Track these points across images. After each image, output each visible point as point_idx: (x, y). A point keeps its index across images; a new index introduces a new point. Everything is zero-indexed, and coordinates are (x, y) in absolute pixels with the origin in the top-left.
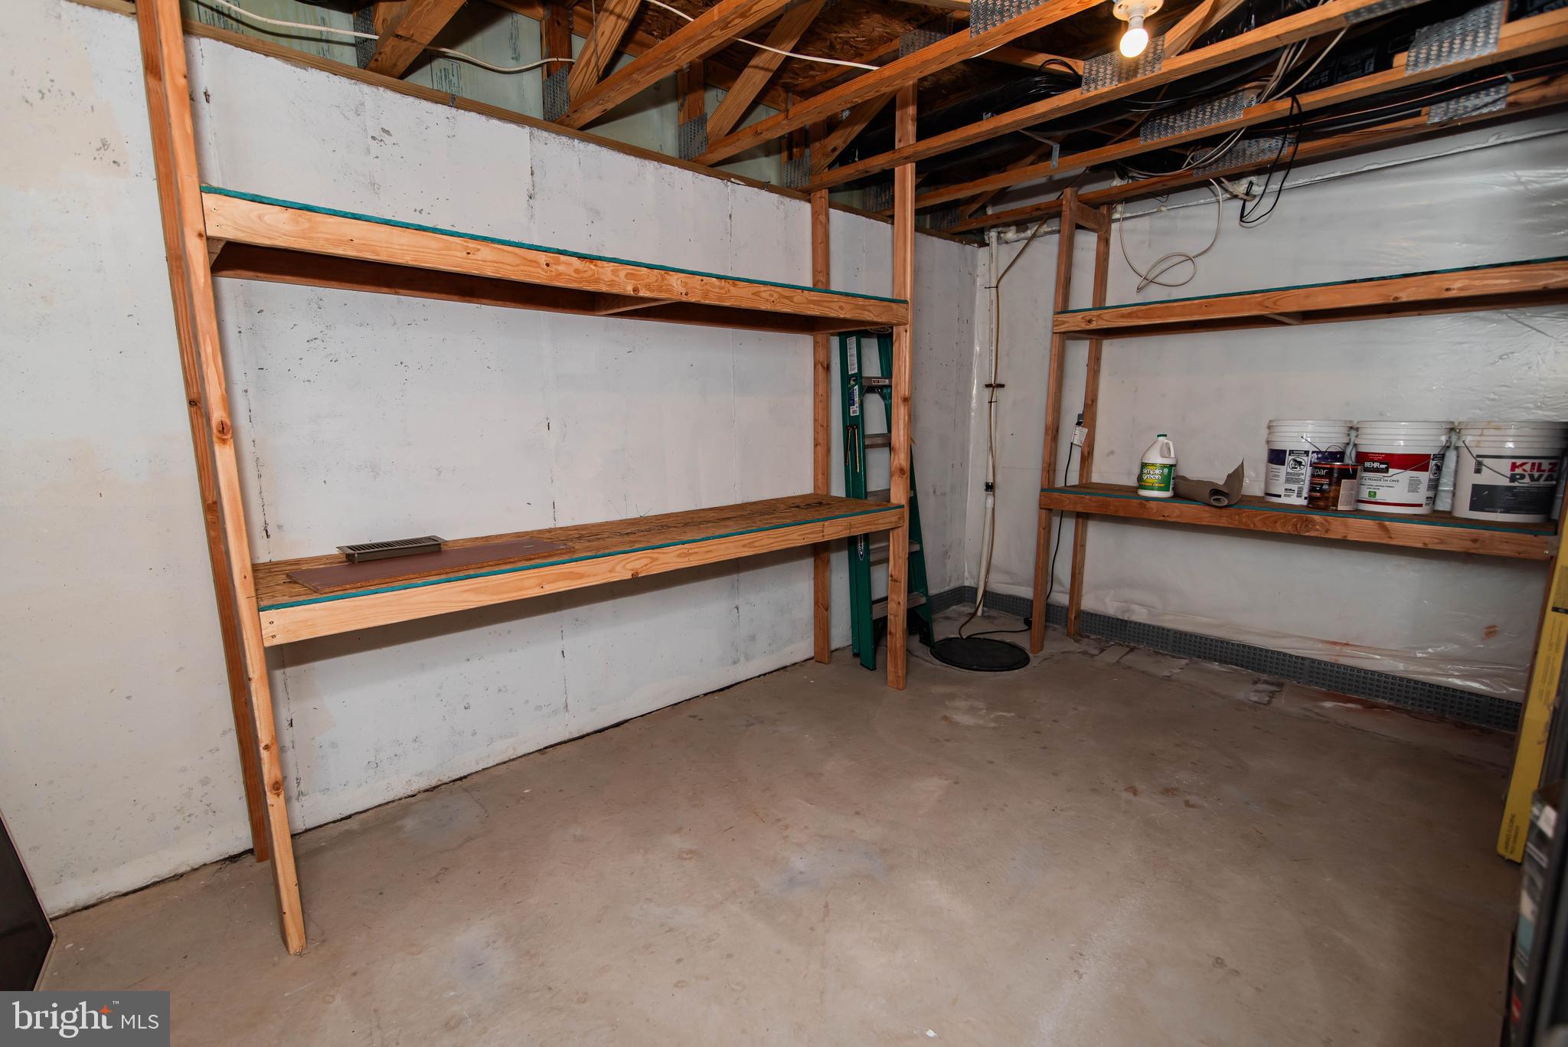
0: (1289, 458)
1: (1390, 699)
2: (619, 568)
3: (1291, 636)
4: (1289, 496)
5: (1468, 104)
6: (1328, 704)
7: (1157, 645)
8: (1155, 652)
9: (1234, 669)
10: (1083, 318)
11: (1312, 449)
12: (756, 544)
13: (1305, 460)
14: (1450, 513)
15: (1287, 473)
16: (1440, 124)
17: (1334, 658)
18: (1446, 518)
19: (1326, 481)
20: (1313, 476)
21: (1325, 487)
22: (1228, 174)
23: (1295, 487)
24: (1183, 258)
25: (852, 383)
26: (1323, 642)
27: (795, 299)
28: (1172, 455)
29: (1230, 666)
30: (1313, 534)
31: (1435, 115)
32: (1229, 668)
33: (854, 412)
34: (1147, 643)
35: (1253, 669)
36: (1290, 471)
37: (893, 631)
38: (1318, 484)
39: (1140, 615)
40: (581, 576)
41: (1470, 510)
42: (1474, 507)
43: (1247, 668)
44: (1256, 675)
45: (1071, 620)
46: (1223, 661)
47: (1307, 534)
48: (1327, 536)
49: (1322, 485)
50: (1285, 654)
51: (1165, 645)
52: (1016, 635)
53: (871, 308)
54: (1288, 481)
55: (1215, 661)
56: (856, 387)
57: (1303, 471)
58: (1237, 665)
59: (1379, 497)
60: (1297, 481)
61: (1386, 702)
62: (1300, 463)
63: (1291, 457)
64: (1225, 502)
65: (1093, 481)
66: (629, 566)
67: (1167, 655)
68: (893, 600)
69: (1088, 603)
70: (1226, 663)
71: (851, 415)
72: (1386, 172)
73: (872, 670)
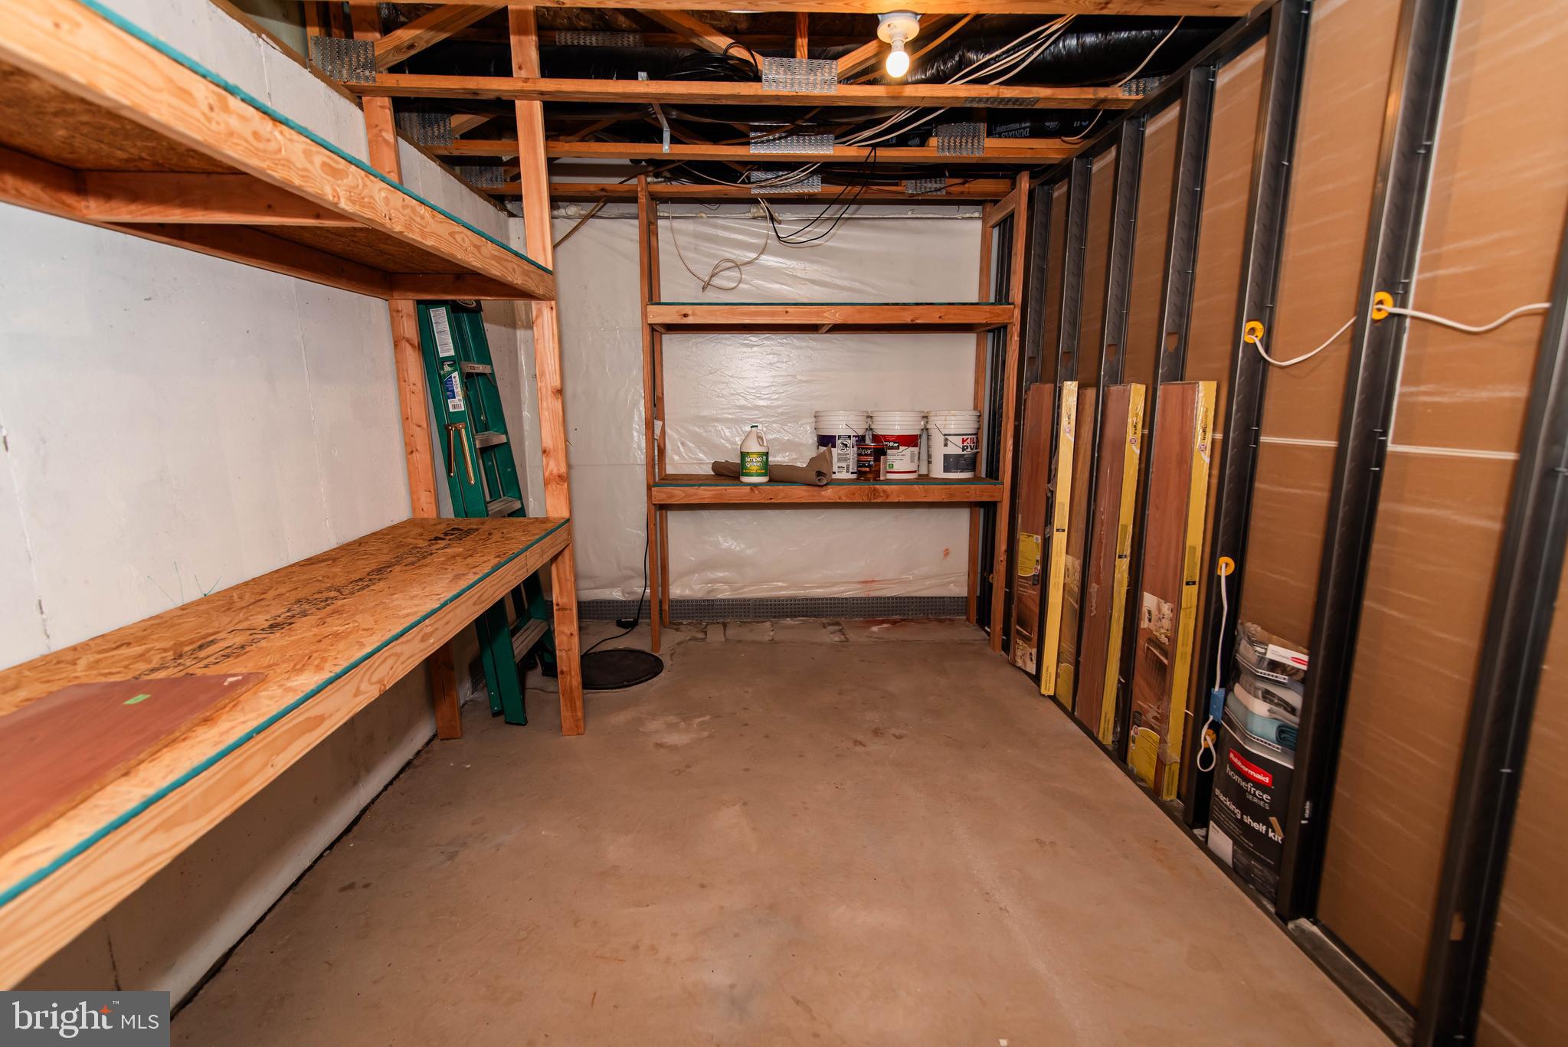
0: (838, 442)
1: (900, 614)
2: (364, 686)
3: (840, 583)
4: (841, 472)
5: (929, 185)
6: (875, 629)
7: (741, 616)
8: (741, 622)
9: (802, 620)
10: (677, 312)
11: (852, 434)
12: (483, 598)
13: (849, 442)
14: (927, 475)
15: (839, 454)
16: (912, 195)
17: (866, 593)
18: (925, 479)
19: (872, 458)
20: (859, 455)
21: (872, 463)
22: (768, 197)
23: (844, 465)
24: (731, 264)
25: (447, 368)
26: (859, 583)
27: (483, 250)
28: (765, 444)
29: (799, 618)
30: (879, 500)
31: (909, 187)
32: (798, 621)
33: (454, 406)
34: (732, 616)
35: (815, 616)
36: (840, 452)
37: (565, 669)
38: (867, 461)
39: (724, 593)
40: (320, 719)
41: (944, 472)
42: (946, 470)
43: (810, 616)
44: (825, 620)
45: (665, 611)
46: (793, 616)
47: (875, 501)
48: (888, 500)
49: (869, 461)
50: (835, 599)
51: (747, 614)
52: (620, 639)
53: (532, 275)
54: (839, 460)
55: (787, 617)
56: (456, 374)
57: (849, 452)
58: (803, 616)
59: (895, 469)
60: (846, 460)
61: (897, 617)
62: (846, 445)
63: (840, 441)
64: (825, 482)
65: (668, 473)
66: (375, 679)
67: (751, 622)
68: (563, 633)
69: (676, 591)
70: (795, 616)
71: (451, 410)
72: (862, 222)
73: (524, 725)
